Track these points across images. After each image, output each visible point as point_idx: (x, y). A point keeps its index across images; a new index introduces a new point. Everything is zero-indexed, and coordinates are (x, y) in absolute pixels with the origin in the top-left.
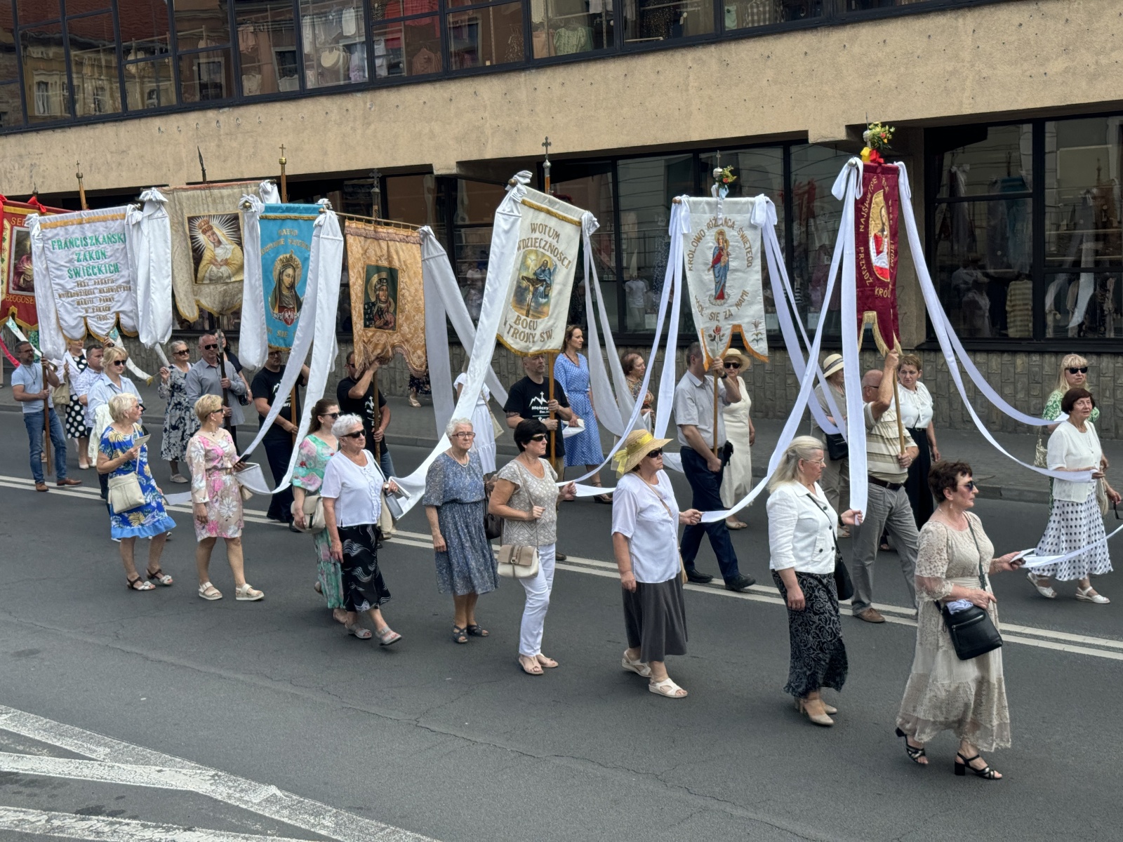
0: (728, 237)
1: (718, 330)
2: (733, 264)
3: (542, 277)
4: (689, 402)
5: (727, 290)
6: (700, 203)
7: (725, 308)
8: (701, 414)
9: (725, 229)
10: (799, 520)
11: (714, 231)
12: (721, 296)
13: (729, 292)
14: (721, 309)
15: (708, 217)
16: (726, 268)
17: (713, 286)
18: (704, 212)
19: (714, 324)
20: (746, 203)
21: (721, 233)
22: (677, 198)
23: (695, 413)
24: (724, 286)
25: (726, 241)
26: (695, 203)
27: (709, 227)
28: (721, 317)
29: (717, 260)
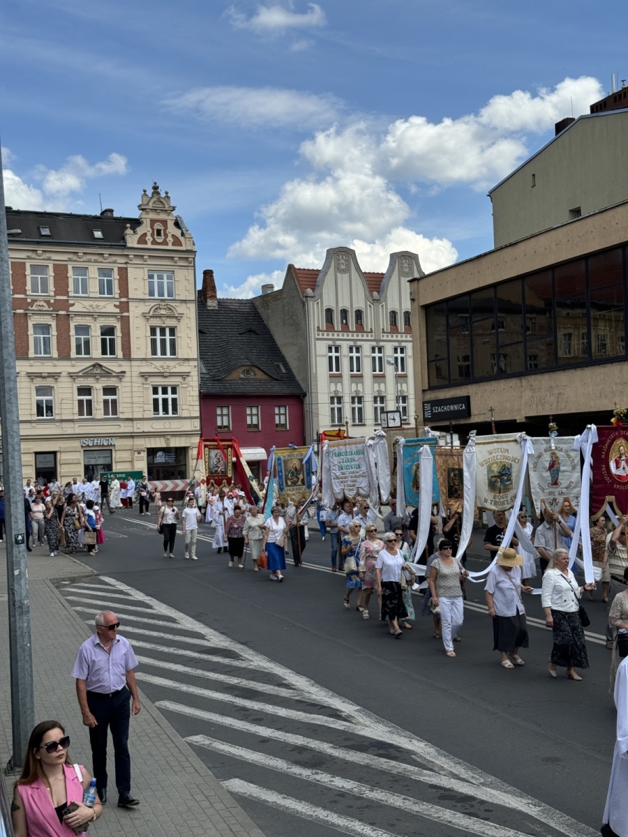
0: (558, 455)
1: (555, 500)
2: (562, 468)
3: (504, 472)
4: (540, 535)
5: (559, 481)
6: (539, 440)
7: (559, 489)
8: (547, 542)
9: (556, 451)
10: (555, 586)
11: (549, 453)
12: (555, 483)
13: (561, 482)
14: (557, 490)
15: (545, 446)
16: (558, 470)
17: (550, 479)
18: (542, 444)
19: (552, 497)
20: (568, 440)
21: (554, 454)
23: (543, 541)
24: (557, 478)
25: (557, 457)
26: (536, 440)
27: (545, 451)
28: (556, 493)
29: (552, 466)
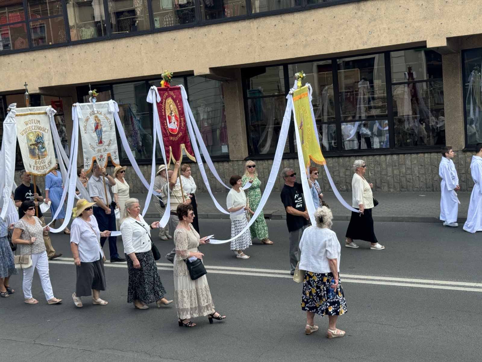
0: (100, 118)
1: (101, 156)
2: (104, 129)
3: (39, 141)
4: (94, 187)
5: (103, 140)
6: (85, 106)
7: (103, 147)
8: (100, 192)
9: (98, 115)
10: (133, 233)
11: (93, 116)
12: (101, 142)
13: (104, 140)
14: (102, 148)
15: (89, 111)
16: (101, 131)
17: (97, 139)
18: (87, 109)
19: (100, 154)
20: (104, 104)
21: (96, 117)
22: (74, 104)
23: (96, 191)
24: (101, 138)
25: (99, 120)
26: (82, 106)
27: (91, 115)
28: (102, 151)
29: (97, 128)
